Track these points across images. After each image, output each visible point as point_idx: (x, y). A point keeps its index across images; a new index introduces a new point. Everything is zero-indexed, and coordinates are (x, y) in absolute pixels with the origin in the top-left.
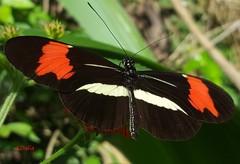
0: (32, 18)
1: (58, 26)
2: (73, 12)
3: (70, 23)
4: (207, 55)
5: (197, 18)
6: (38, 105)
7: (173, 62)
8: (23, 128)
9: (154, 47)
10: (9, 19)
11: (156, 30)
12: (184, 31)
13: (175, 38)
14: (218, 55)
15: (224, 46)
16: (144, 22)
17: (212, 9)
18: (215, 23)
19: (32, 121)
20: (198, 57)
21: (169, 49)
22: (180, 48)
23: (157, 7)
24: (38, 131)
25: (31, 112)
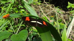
0: (25, 12)
1: (28, 13)
2: (29, 12)
3: (29, 13)
4: (45, 17)
5: (44, 12)
6: (25, 22)
7: (41, 17)
8: (24, 25)
9: (39, 16)
10: (22, 13)
11: (39, 14)
12: (42, 14)
13: (41, 15)
14: (46, 17)
15: (47, 16)
16: (38, 13)
17: (46, 11)
18: (46, 13)
19: (25, 24)
20: (44, 17)
21: (41, 16)
22: (42, 16)
23: (39, 11)
24: (25, 25)
25: (25, 23)
